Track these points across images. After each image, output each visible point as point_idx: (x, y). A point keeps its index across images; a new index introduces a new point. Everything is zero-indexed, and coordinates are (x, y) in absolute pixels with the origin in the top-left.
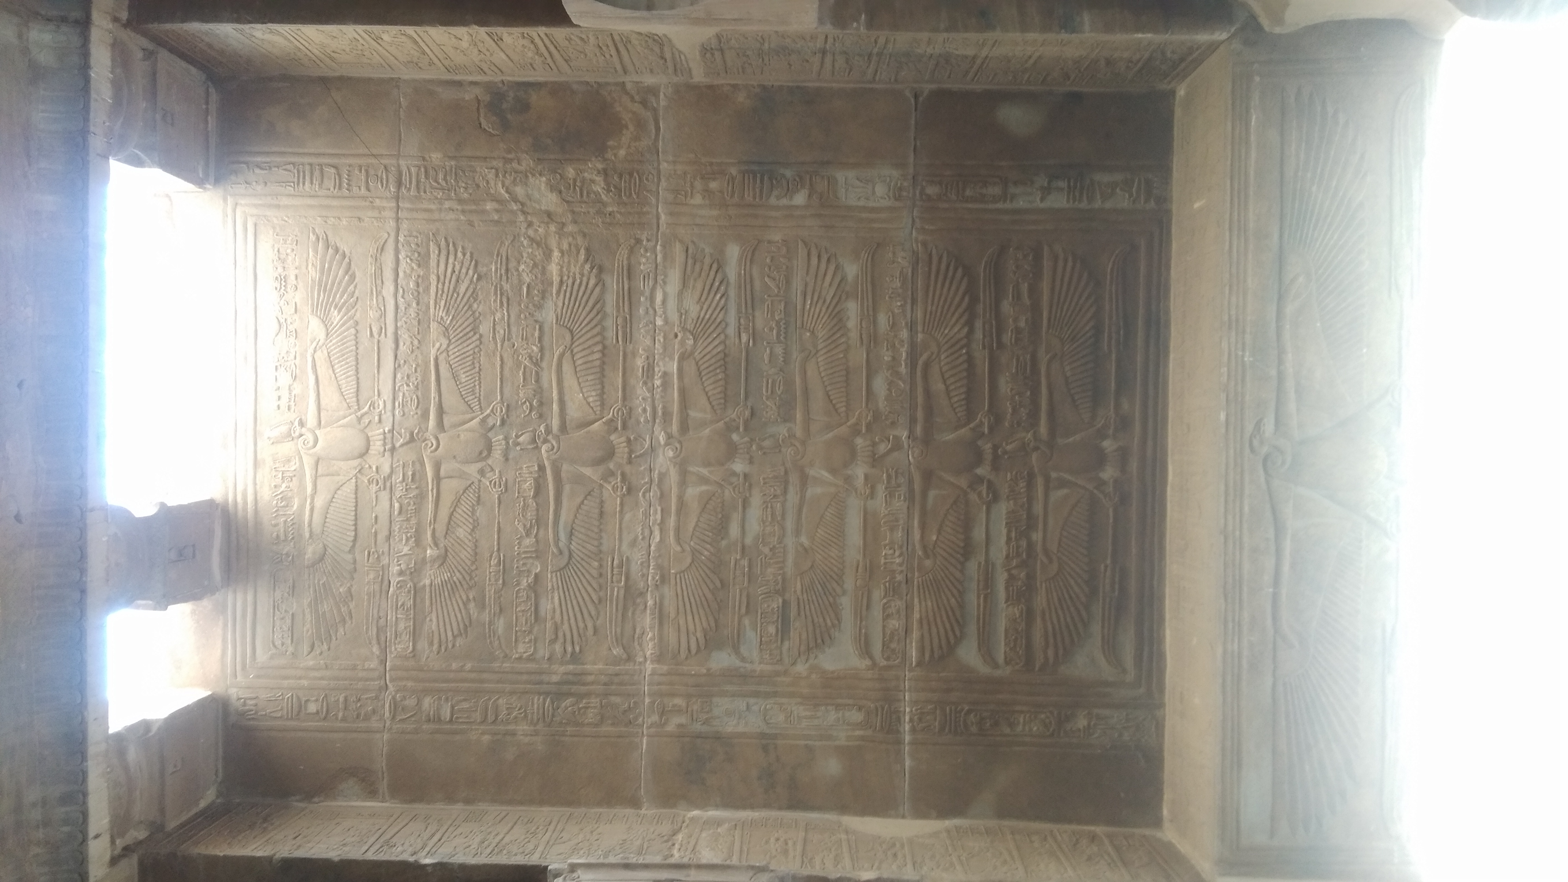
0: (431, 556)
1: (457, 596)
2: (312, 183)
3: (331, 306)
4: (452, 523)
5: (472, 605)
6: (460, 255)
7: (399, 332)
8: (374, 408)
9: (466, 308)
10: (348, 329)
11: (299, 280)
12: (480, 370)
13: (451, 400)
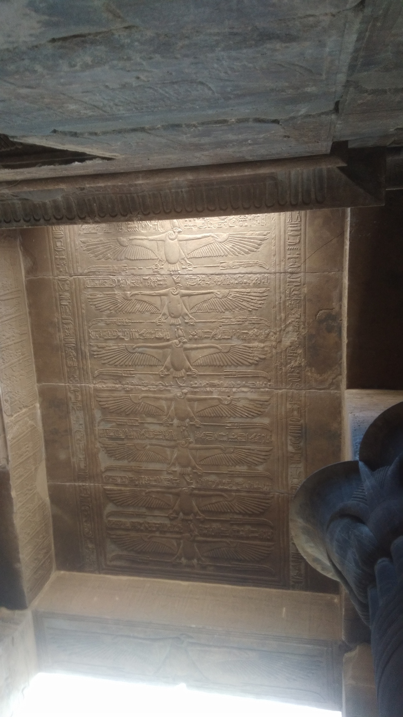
0: (127, 294)
1: (112, 306)
2: (292, 231)
3: (234, 243)
4: (142, 302)
5: (109, 312)
6: (260, 302)
7: (223, 275)
8: (189, 265)
9: (236, 305)
10: (223, 252)
11: (245, 227)
12: (209, 312)
13: (195, 300)
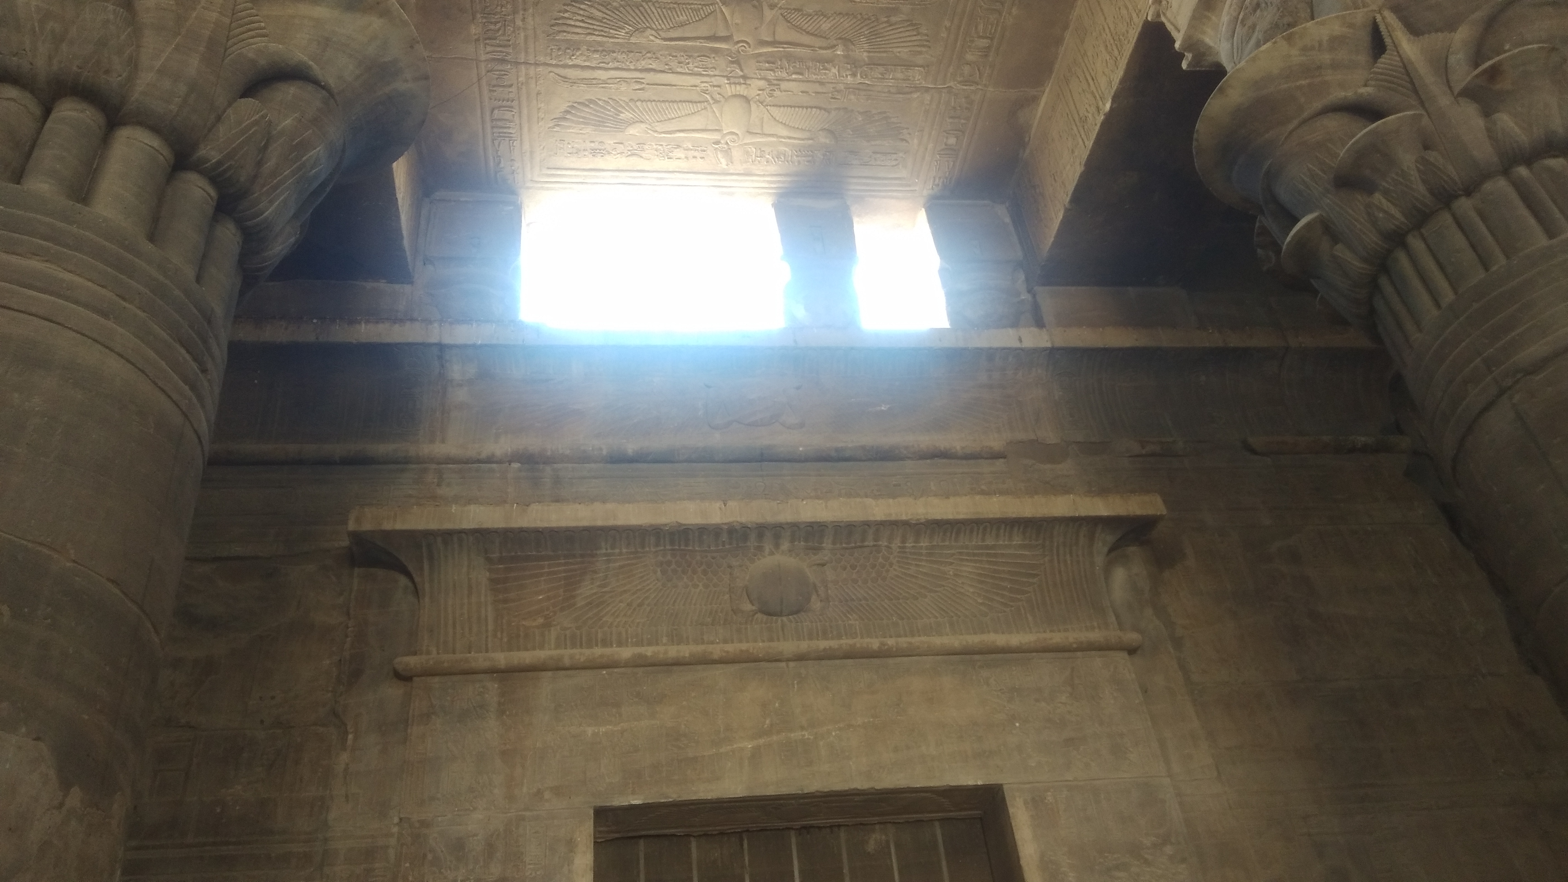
0: (843, 51)
1: (882, 31)
2: (509, 128)
3: (617, 118)
4: (816, 33)
5: (893, 19)
6: (566, 15)
7: (640, 68)
8: (707, 90)
9: (617, 13)
10: (637, 106)
11: (594, 140)
12: (675, 3)
13: (703, 30)
